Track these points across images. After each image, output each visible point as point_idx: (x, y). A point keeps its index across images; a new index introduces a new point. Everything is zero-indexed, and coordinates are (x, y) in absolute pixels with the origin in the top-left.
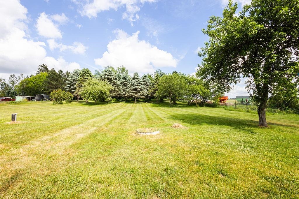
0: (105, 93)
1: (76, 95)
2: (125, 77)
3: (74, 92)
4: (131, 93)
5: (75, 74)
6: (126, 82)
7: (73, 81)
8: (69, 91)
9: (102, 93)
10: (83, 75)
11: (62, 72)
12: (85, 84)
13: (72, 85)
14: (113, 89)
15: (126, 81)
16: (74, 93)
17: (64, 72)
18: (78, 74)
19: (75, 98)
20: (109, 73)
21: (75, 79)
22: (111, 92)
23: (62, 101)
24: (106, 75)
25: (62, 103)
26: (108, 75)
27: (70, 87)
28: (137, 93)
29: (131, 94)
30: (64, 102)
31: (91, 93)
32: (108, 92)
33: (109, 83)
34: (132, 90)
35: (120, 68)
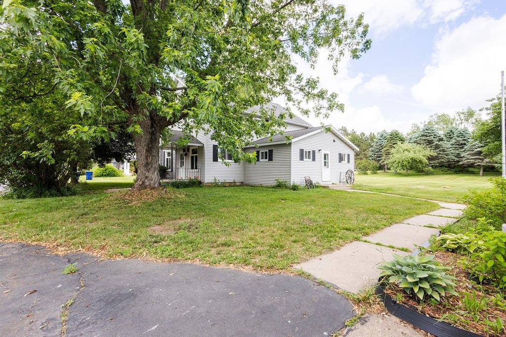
0: (421, 162)
1: (382, 164)
2: (462, 132)
3: (380, 160)
4: (470, 159)
5: (381, 138)
6: (464, 142)
7: (378, 147)
8: (374, 160)
9: (416, 161)
10: (392, 139)
11: (364, 135)
12: (393, 151)
13: (378, 152)
14: (434, 154)
15: (464, 140)
16: (380, 162)
17: (367, 134)
18: (385, 138)
19: (381, 168)
20: (429, 133)
21: (381, 145)
22: (430, 159)
23: (367, 172)
24: (423, 136)
25: (366, 174)
26: (426, 136)
27: (375, 154)
28: (482, 160)
29: (469, 162)
30: (369, 172)
31: (399, 162)
32: (425, 161)
33: (427, 146)
34: (472, 155)
35: (463, 113)
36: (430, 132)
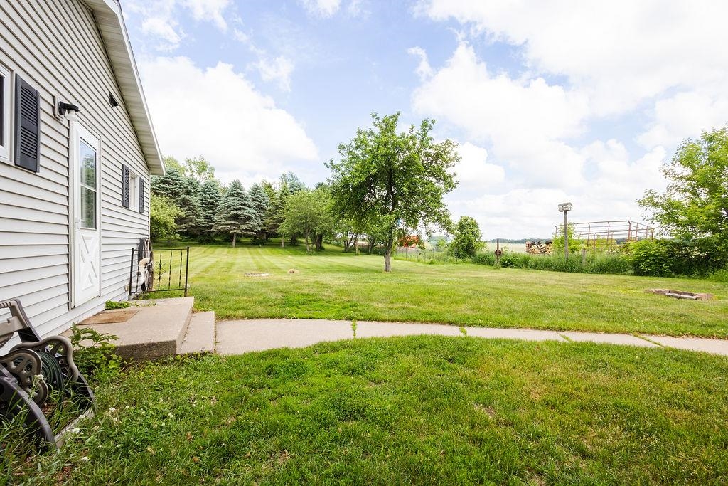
0: (165, 225)
2: (210, 187)
4: (226, 225)
6: (212, 200)
14: (183, 214)
15: (212, 198)
20: (173, 179)
22: (179, 220)
24: (163, 182)
26: (169, 183)
28: (238, 226)
32: (172, 223)
33: (172, 200)
34: (228, 219)
35: (194, 162)
36: (174, 177)
